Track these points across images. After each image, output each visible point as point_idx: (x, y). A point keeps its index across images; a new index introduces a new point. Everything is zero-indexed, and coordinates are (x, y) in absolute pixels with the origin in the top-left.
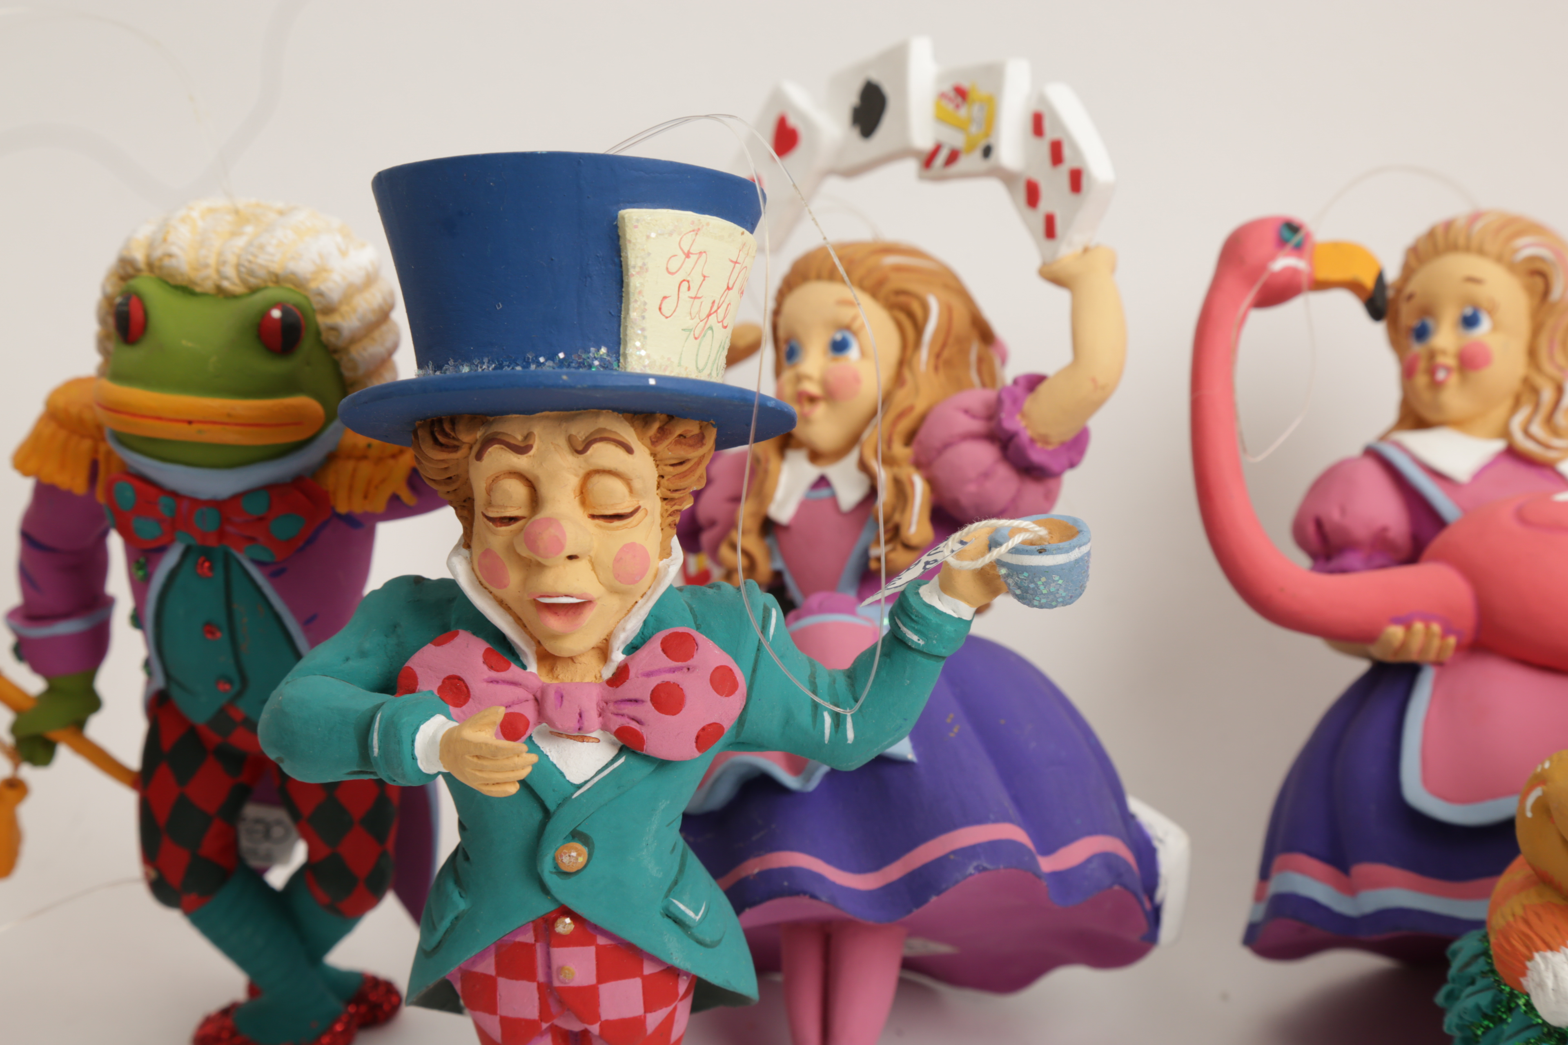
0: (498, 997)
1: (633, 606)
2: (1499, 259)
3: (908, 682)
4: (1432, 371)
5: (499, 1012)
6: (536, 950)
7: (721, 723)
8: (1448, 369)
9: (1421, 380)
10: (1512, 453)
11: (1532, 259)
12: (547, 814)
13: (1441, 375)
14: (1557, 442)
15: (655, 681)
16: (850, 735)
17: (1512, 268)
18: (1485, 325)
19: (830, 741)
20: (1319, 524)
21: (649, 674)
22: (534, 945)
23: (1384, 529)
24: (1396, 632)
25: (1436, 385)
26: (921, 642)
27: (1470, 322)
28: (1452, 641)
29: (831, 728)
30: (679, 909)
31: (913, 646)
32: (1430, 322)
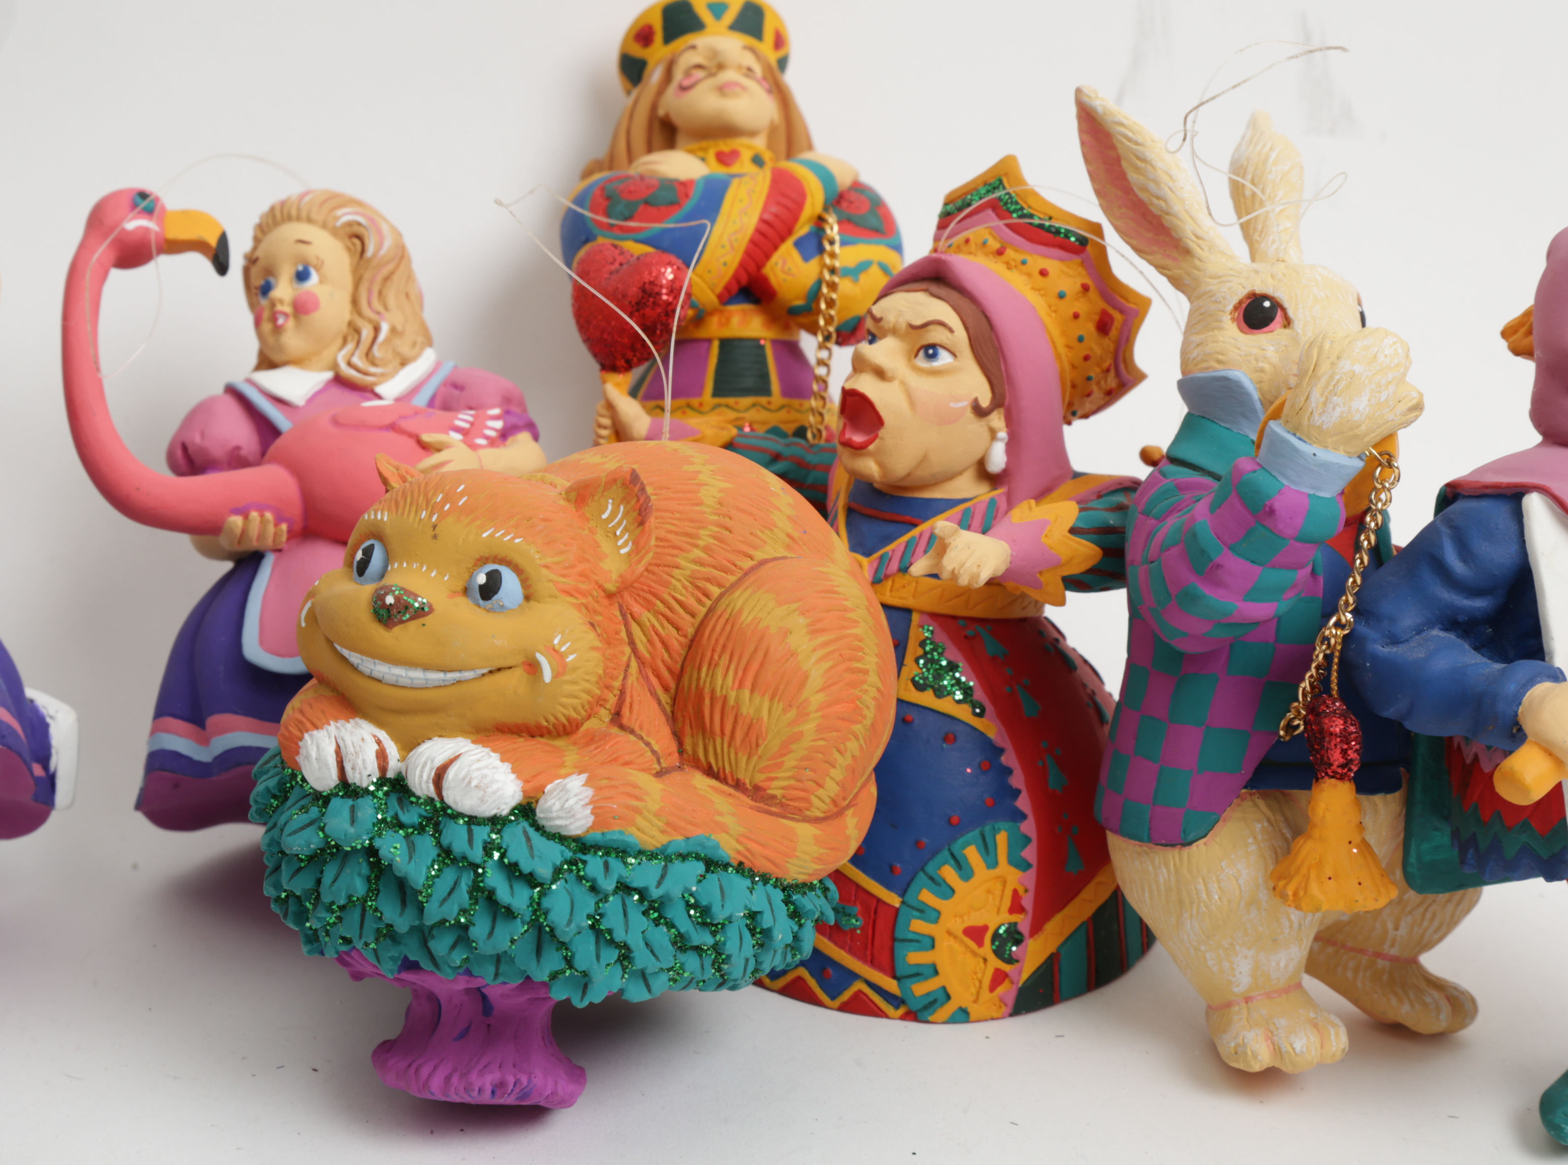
2: (324, 226)
4: (274, 319)
8: (286, 315)
9: (267, 327)
10: (339, 381)
11: (350, 224)
13: (281, 321)
14: (373, 370)
17: (335, 232)
18: (314, 278)
20: (184, 448)
23: (238, 448)
24: (236, 521)
25: (278, 330)
27: (302, 276)
28: (284, 527)
32: (272, 280)
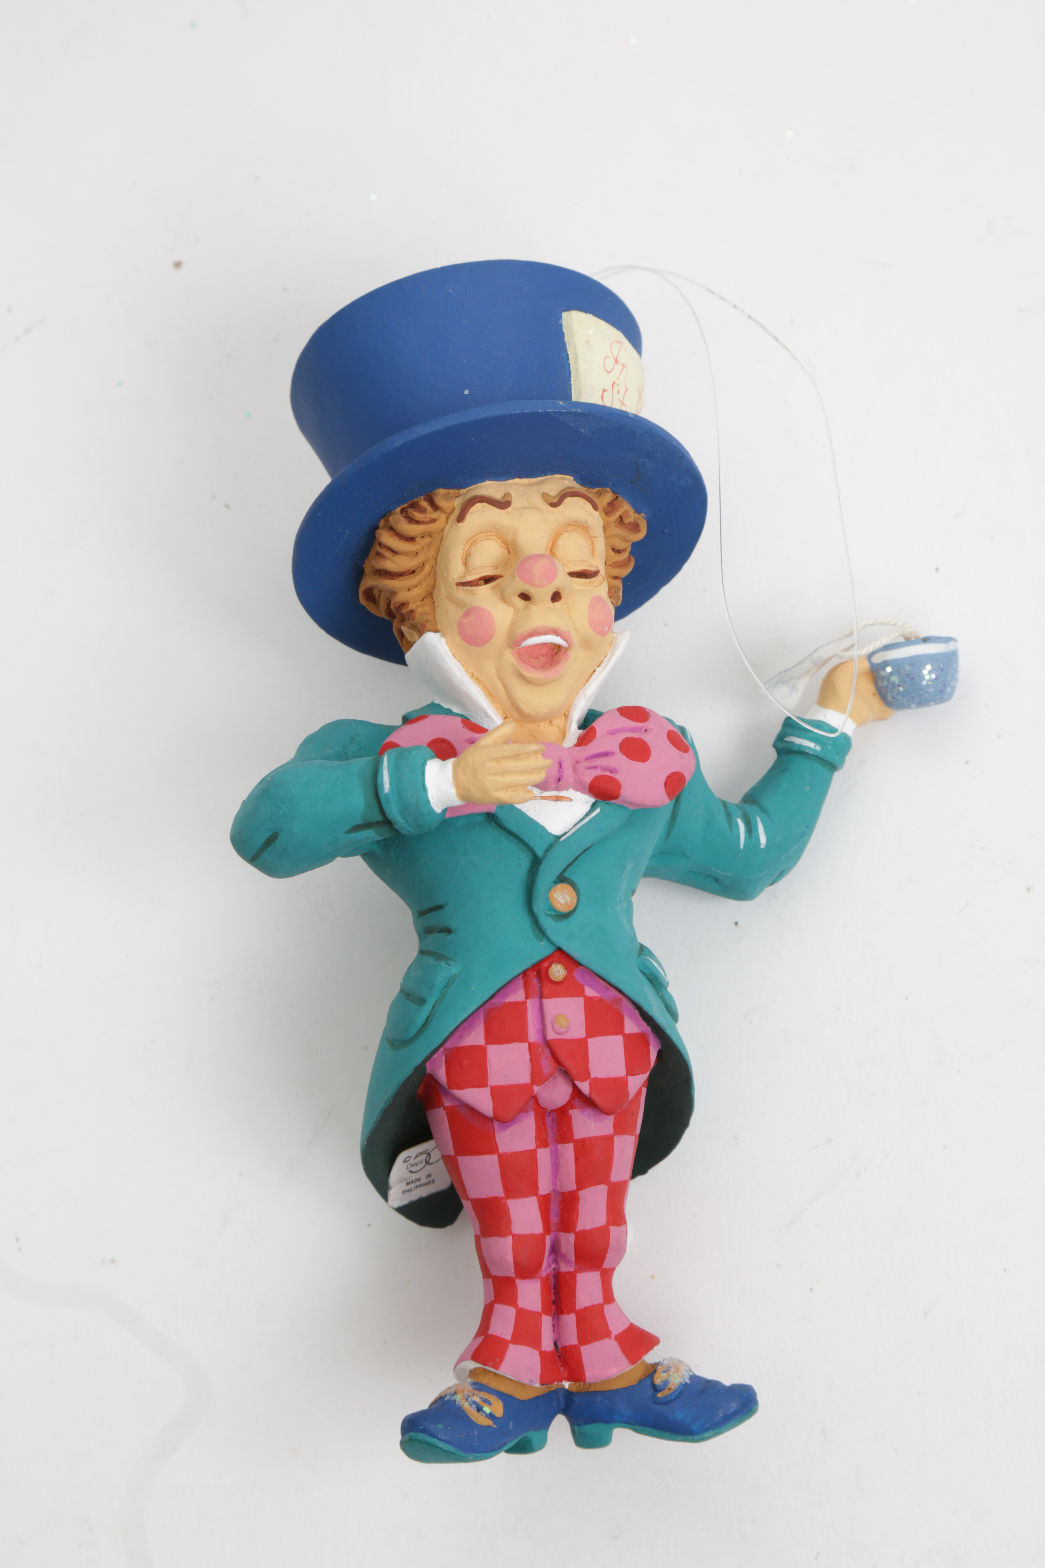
0: (489, 1066)
1: (592, 674)
3: (808, 788)
5: (489, 1084)
6: (527, 1008)
7: (683, 773)
12: (536, 862)
15: (620, 737)
16: (763, 839)
19: (745, 847)
21: (613, 733)
22: (525, 1003)
26: (818, 748)
29: (745, 833)
30: (653, 965)
31: (811, 753)
